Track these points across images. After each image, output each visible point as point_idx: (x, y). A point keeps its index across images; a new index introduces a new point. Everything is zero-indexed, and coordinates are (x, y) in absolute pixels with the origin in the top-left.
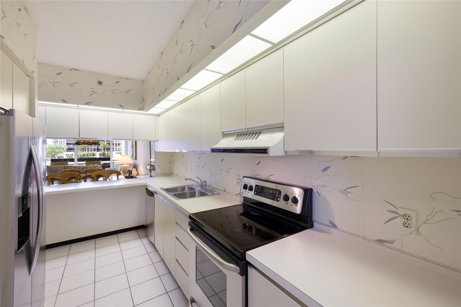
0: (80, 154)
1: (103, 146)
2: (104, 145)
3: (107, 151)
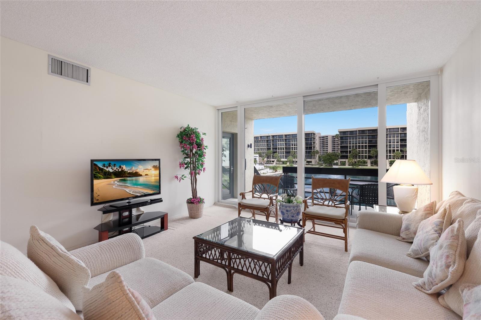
1: (375, 153)
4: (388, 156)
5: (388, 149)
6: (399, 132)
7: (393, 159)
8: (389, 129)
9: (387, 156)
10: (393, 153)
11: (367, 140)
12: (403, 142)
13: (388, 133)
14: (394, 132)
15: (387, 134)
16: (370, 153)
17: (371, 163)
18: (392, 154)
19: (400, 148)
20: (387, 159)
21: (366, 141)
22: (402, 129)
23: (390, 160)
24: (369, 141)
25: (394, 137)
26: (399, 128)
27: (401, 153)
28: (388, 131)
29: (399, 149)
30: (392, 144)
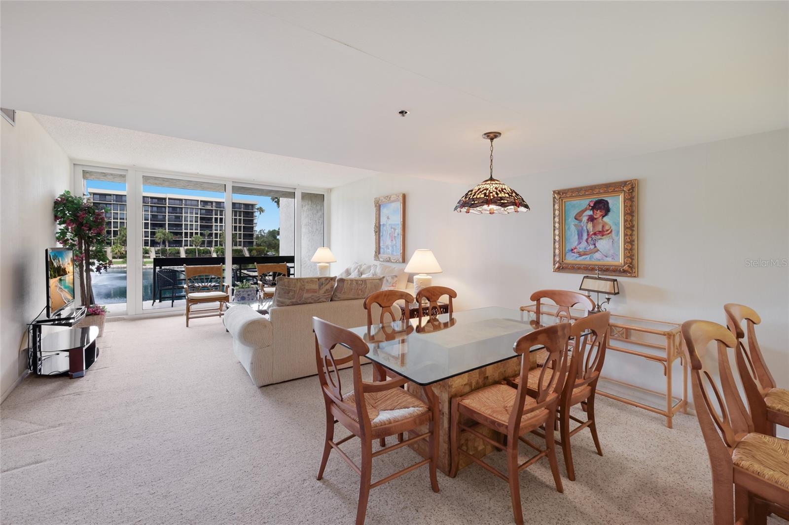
0: (119, 251)
1: (162, 236)
2: (164, 234)
3: (169, 246)
5: (184, 231)
6: (198, 206)
7: (190, 246)
8: (185, 199)
9: (182, 241)
11: (149, 213)
12: (204, 222)
14: (191, 205)
16: (155, 237)
17: (156, 254)
18: (189, 239)
20: (181, 246)
22: (202, 203)
23: (186, 248)
25: (191, 213)
26: (198, 201)
27: (201, 237)
28: (183, 202)
29: (199, 231)
30: (189, 223)
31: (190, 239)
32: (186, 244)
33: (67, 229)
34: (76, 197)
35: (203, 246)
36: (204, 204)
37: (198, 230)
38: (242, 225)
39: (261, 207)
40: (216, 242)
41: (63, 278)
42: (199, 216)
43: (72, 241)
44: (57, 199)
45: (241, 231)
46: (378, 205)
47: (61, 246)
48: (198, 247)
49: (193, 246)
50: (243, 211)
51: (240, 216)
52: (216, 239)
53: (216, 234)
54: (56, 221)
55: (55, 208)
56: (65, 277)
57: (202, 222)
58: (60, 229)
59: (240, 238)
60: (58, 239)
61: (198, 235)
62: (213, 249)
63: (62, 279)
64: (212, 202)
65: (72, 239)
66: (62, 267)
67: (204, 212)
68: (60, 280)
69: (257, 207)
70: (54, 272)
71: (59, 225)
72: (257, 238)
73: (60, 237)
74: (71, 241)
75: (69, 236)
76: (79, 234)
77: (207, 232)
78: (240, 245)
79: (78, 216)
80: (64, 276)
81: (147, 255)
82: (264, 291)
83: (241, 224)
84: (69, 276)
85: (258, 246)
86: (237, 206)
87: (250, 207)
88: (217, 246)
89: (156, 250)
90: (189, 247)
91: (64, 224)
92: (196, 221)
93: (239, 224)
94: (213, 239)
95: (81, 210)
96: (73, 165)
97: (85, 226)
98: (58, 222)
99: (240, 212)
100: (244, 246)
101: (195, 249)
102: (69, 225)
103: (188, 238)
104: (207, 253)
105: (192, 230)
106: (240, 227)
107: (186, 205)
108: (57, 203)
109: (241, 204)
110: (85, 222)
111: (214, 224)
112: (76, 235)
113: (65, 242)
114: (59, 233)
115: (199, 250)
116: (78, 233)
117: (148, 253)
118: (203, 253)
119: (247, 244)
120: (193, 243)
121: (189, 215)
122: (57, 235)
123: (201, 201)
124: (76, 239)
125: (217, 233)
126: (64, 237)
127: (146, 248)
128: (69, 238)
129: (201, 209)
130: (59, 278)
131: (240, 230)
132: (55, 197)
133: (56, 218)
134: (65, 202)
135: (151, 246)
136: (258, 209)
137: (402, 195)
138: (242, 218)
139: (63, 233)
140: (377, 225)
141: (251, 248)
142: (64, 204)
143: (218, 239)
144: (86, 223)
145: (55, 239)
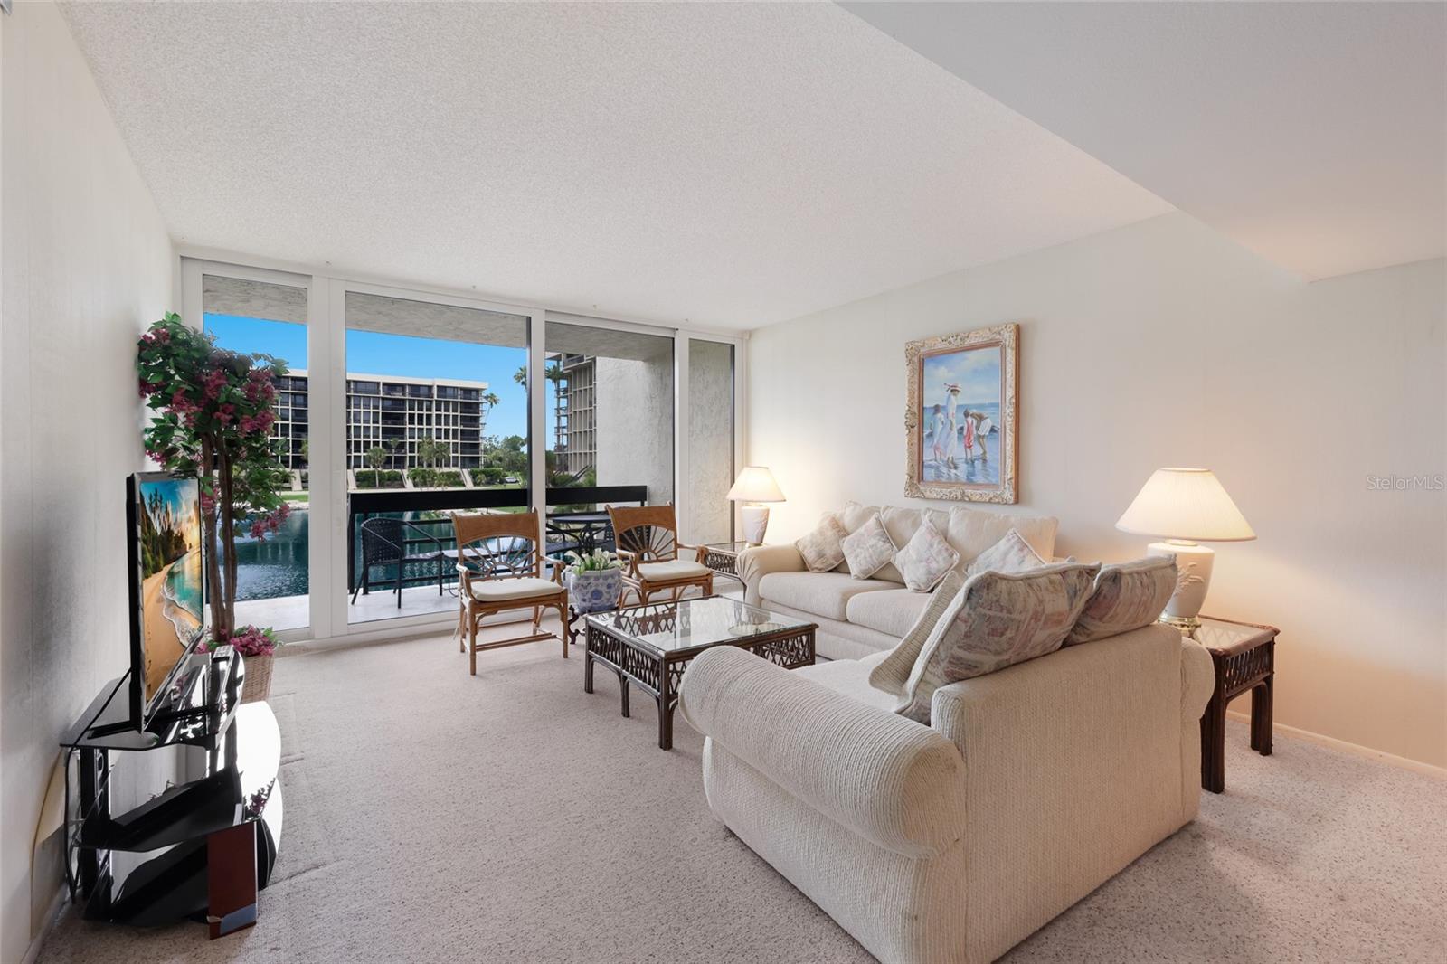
4: (352, 458)
5: (353, 439)
6: (378, 393)
7: (365, 467)
8: (354, 381)
9: (349, 458)
10: (364, 452)
11: (290, 407)
12: (389, 421)
13: (352, 394)
14: (366, 392)
15: (348, 397)
16: (300, 450)
17: (303, 482)
18: (362, 454)
19: (383, 438)
20: (349, 468)
21: (285, 413)
22: (385, 387)
23: (357, 470)
24: (295, 411)
25: (366, 406)
26: (378, 383)
27: (385, 450)
28: (352, 387)
29: (380, 440)
30: (362, 425)
31: (365, 454)
32: (357, 464)
33: (175, 421)
34: (196, 331)
35: (387, 466)
36: (389, 389)
37: (378, 437)
38: (459, 427)
39: (492, 395)
40: (412, 458)
41: (176, 567)
42: (380, 411)
43: (185, 454)
44: (145, 336)
45: (457, 439)
46: (916, 359)
47: (155, 467)
48: (380, 469)
49: (369, 467)
50: (461, 402)
51: (455, 410)
52: (412, 454)
53: (412, 444)
54: (145, 397)
55: (140, 358)
56: (183, 564)
57: (386, 423)
58: (155, 420)
59: (455, 451)
60: (149, 448)
61: (378, 445)
62: (405, 472)
63: (176, 570)
64: (403, 386)
65: (186, 448)
66: (176, 532)
67: (388, 403)
68: (171, 575)
69: (484, 394)
70: (155, 552)
71: (150, 409)
72: (486, 451)
73: (153, 441)
74: (181, 453)
75: (179, 437)
76: (206, 434)
77: (394, 441)
78: (456, 465)
79: (202, 383)
80: (180, 562)
81: (287, 485)
82: (639, 575)
83: (457, 425)
84: (190, 558)
85: (488, 467)
86: (449, 392)
87: (474, 393)
88: (414, 466)
89: (303, 474)
90: (363, 469)
91: (163, 404)
92: (376, 422)
93: (453, 425)
94: (406, 453)
95: (212, 366)
96: (179, 258)
97: (224, 411)
98: (148, 400)
99: (455, 403)
100: (463, 466)
101: (373, 472)
102: (180, 407)
103: (360, 452)
104: (396, 480)
105: (369, 437)
106: (455, 431)
107: (356, 391)
108: (145, 348)
109: (457, 388)
110: (223, 398)
111: (408, 426)
112: (196, 437)
113: (167, 456)
114: (152, 430)
115: (381, 474)
116: (200, 431)
117: (287, 482)
118: (389, 480)
119: (467, 463)
120: (369, 462)
121: (362, 410)
122: (146, 437)
123: (384, 384)
124: (198, 447)
125: (414, 443)
126: (164, 442)
127: (284, 472)
128: (179, 445)
129: (383, 399)
130: (166, 569)
131: (455, 437)
132: (139, 330)
133: (144, 387)
134: (167, 342)
135: (293, 468)
136: (486, 397)
137: (1013, 327)
138: (459, 414)
139: (164, 430)
140: (915, 409)
141: (475, 469)
142: (166, 348)
143: (416, 454)
144: (227, 402)
145: (141, 447)
